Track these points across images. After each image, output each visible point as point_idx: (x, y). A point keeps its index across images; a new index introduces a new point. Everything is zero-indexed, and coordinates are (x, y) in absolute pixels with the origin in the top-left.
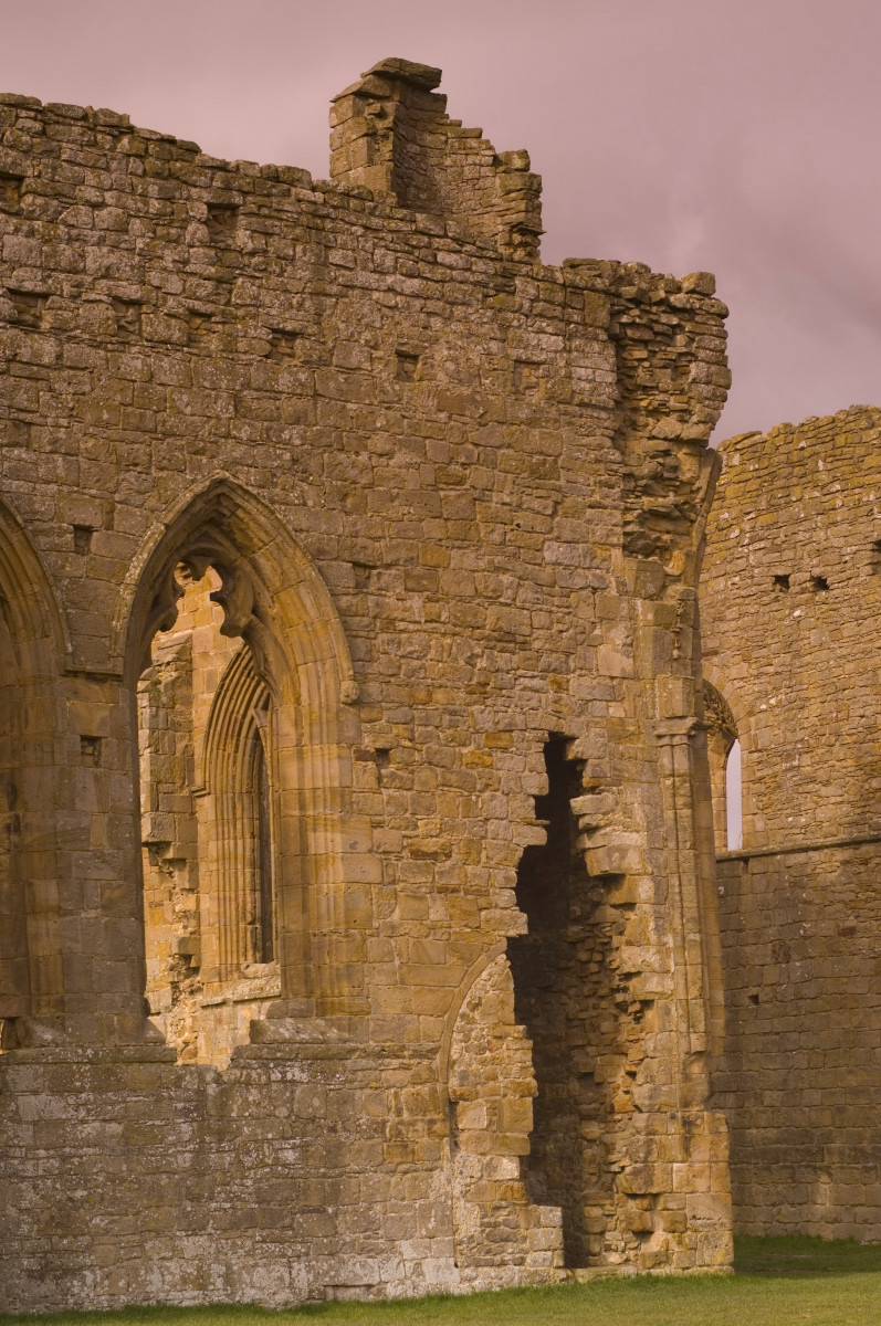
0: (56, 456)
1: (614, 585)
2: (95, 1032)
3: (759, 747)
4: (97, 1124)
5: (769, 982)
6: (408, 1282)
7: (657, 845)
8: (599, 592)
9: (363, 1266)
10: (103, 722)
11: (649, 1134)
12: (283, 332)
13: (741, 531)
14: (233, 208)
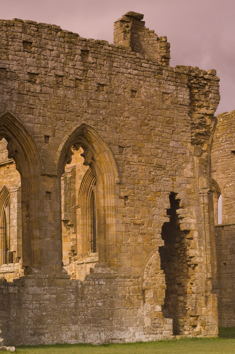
0: (40, 117)
1: (188, 153)
2: (49, 270)
3: (227, 197)
4: (49, 295)
5: (229, 259)
6: (131, 338)
7: (199, 223)
8: (184, 155)
9: (119, 334)
10: (52, 187)
11: (196, 300)
12: (101, 84)
13: (223, 139)
14: (88, 51)
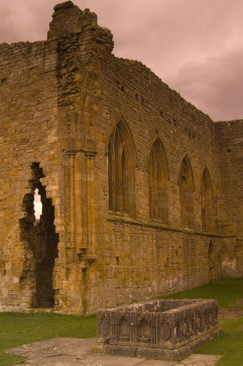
7: (62, 188)
8: (49, 121)
11: (55, 272)
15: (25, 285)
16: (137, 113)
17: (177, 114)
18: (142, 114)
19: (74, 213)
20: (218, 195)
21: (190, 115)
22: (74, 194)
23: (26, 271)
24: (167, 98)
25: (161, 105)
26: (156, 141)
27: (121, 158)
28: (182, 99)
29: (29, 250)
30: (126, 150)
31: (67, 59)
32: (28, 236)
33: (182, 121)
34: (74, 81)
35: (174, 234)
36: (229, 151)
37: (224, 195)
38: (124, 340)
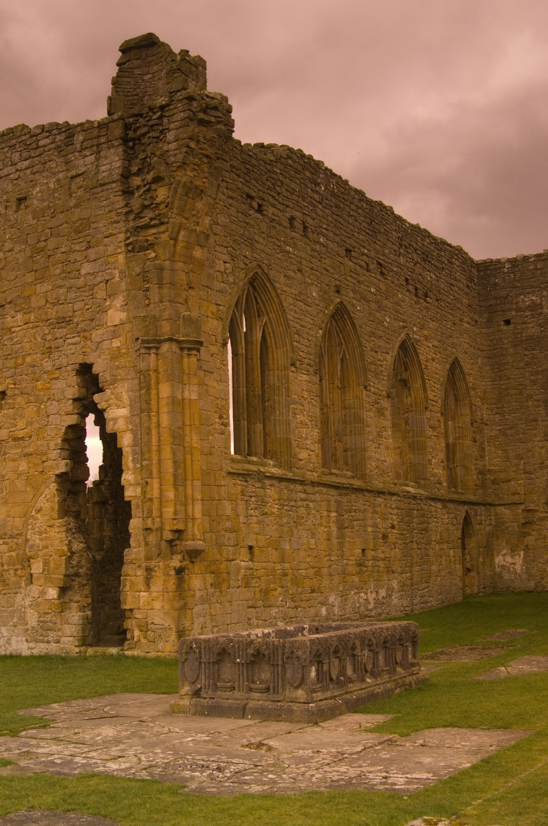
1: (118, 275)
7: (135, 413)
8: (109, 282)
11: (124, 576)
15: (69, 603)
16: (292, 256)
17: (386, 251)
18: (303, 256)
19: (160, 461)
20: (485, 415)
21: (416, 250)
22: (159, 425)
23: (72, 575)
24: (363, 219)
25: (348, 235)
26: (337, 310)
27: (259, 349)
28: (399, 218)
29: (76, 535)
30: (271, 331)
31: (143, 157)
32: (75, 507)
33: (399, 265)
34: (155, 202)
35: (379, 499)
36: (508, 322)
37: (497, 416)
38: (225, 689)
